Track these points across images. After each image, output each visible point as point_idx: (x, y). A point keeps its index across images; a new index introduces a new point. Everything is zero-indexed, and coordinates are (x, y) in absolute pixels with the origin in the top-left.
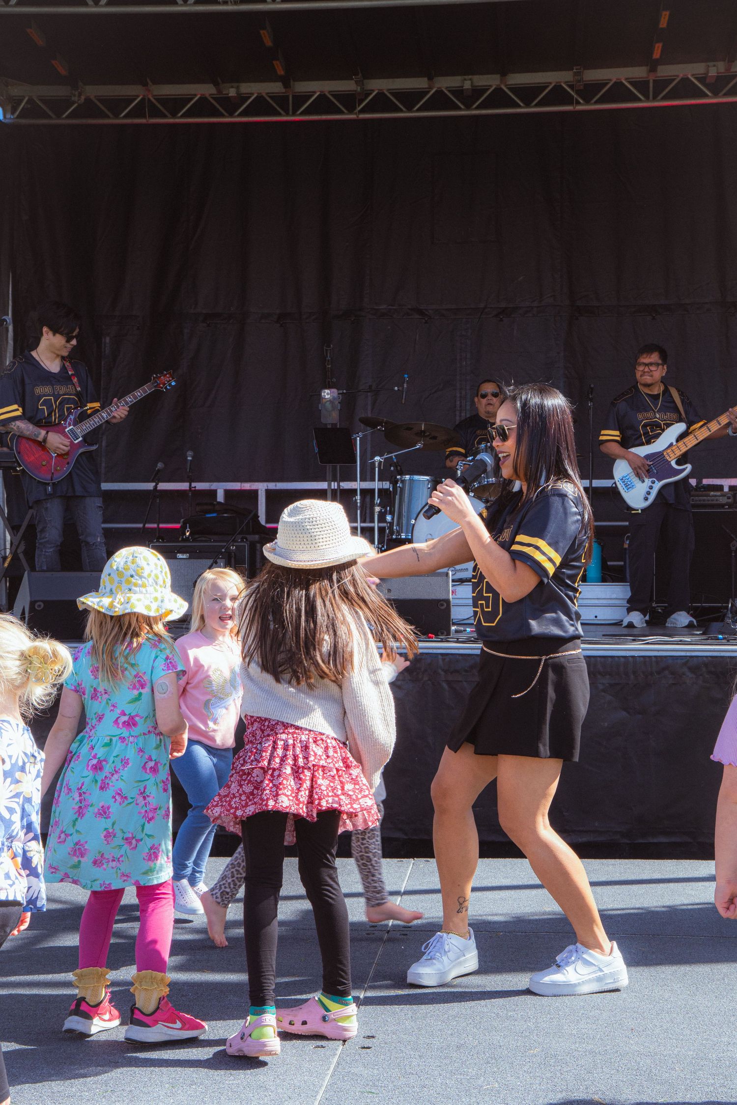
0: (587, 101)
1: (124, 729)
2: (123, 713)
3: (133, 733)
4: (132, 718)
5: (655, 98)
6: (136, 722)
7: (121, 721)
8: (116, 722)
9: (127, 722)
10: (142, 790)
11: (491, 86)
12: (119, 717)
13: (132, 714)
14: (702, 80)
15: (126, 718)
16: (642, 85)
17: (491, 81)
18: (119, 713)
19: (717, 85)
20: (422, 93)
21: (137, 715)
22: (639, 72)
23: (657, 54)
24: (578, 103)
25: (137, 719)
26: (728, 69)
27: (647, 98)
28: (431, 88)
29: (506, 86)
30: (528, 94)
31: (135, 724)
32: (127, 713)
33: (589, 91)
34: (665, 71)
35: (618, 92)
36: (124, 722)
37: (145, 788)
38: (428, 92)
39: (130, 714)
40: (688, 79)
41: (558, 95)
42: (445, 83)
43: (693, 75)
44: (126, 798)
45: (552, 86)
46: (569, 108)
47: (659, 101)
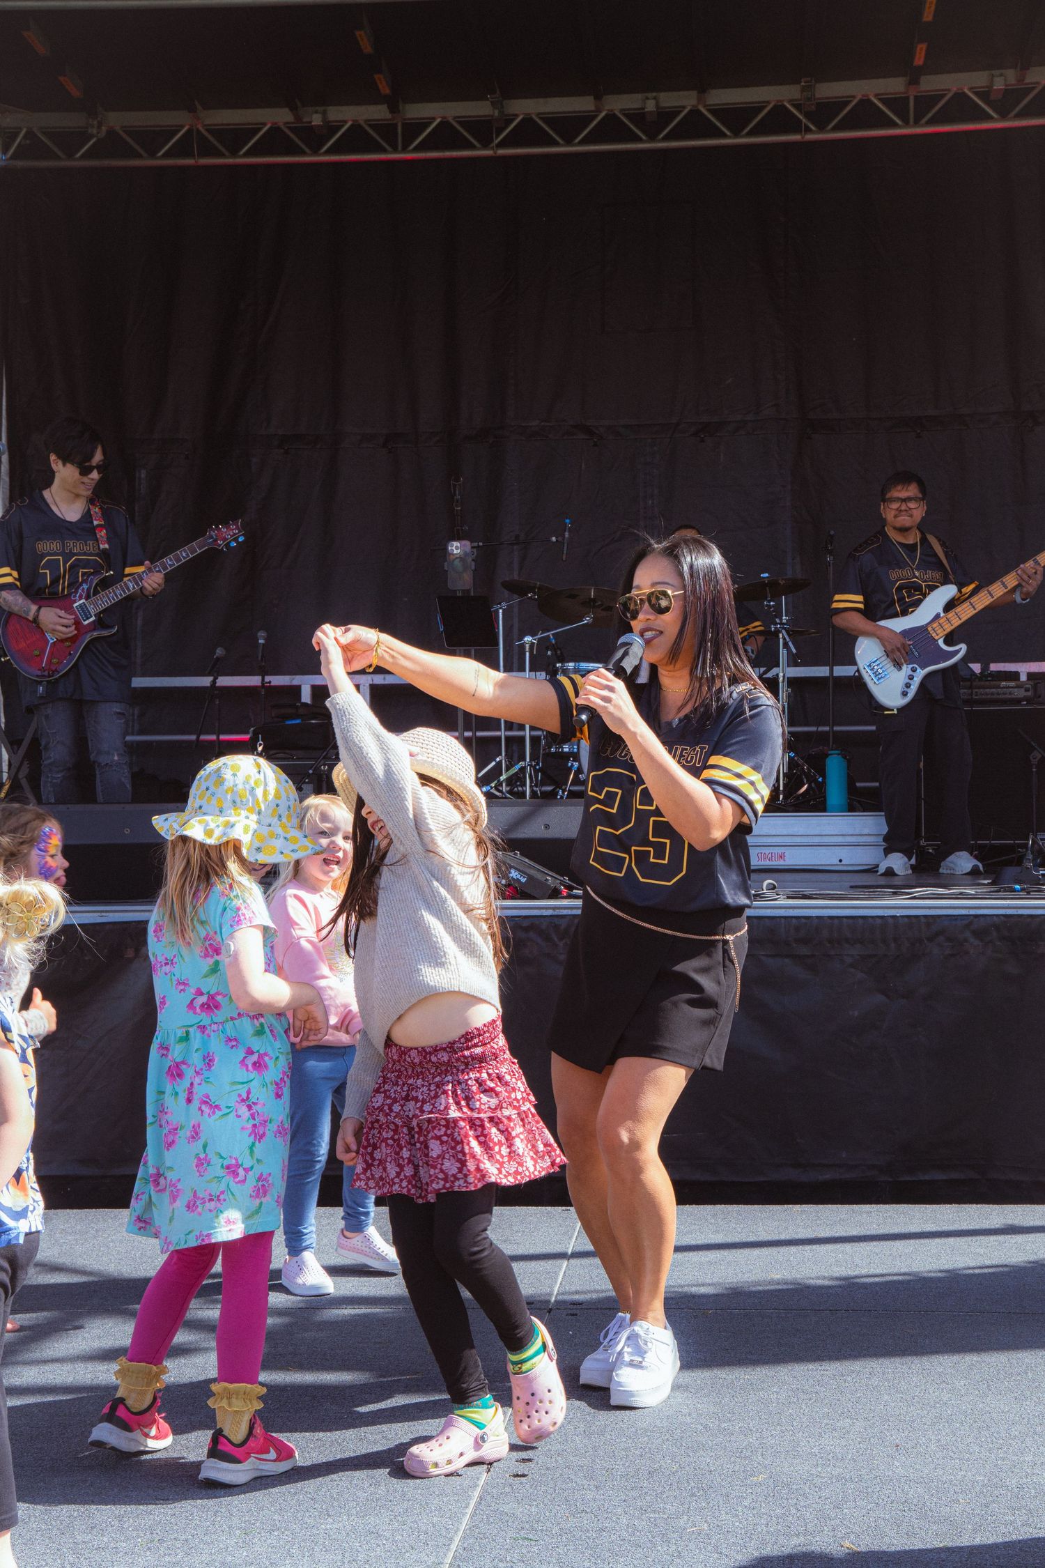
0: (821, 128)
1: (204, 1014)
2: (199, 992)
3: (215, 1019)
4: (212, 997)
5: (917, 122)
6: (218, 1002)
7: (197, 1004)
8: (191, 1006)
9: (206, 1004)
10: (244, 1096)
11: (684, 107)
12: (194, 999)
13: (211, 993)
14: (984, 95)
15: (203, 999)
16: (897, 104)
17: (685, 100)
18: (194, 992)
19: (1005, 103)
20: (585, 119)
21: (218, 993)
22: (895, 85)
23: (919, 60)
24: (808, 130)
25: (219, 998)
26: (1021, 80)
27: (906, 123)
28: (599, 111)
29: (705, 106)
30: (736, 118)
31: (218, 1006)
32: (204, 991)
33: (823, 113)
34: (930, 84)
35: (865, 114)
36: (202, 1005)
37: (249, 1093)
38: (596, 116)
39: (208, 993)
40: (964, 94)
41: (780, 119)
42: (620, 104)
43: (970, 89)
44: (217, 1107)
45: (771, 106)
46: (796, 137)
47: (922, 126)
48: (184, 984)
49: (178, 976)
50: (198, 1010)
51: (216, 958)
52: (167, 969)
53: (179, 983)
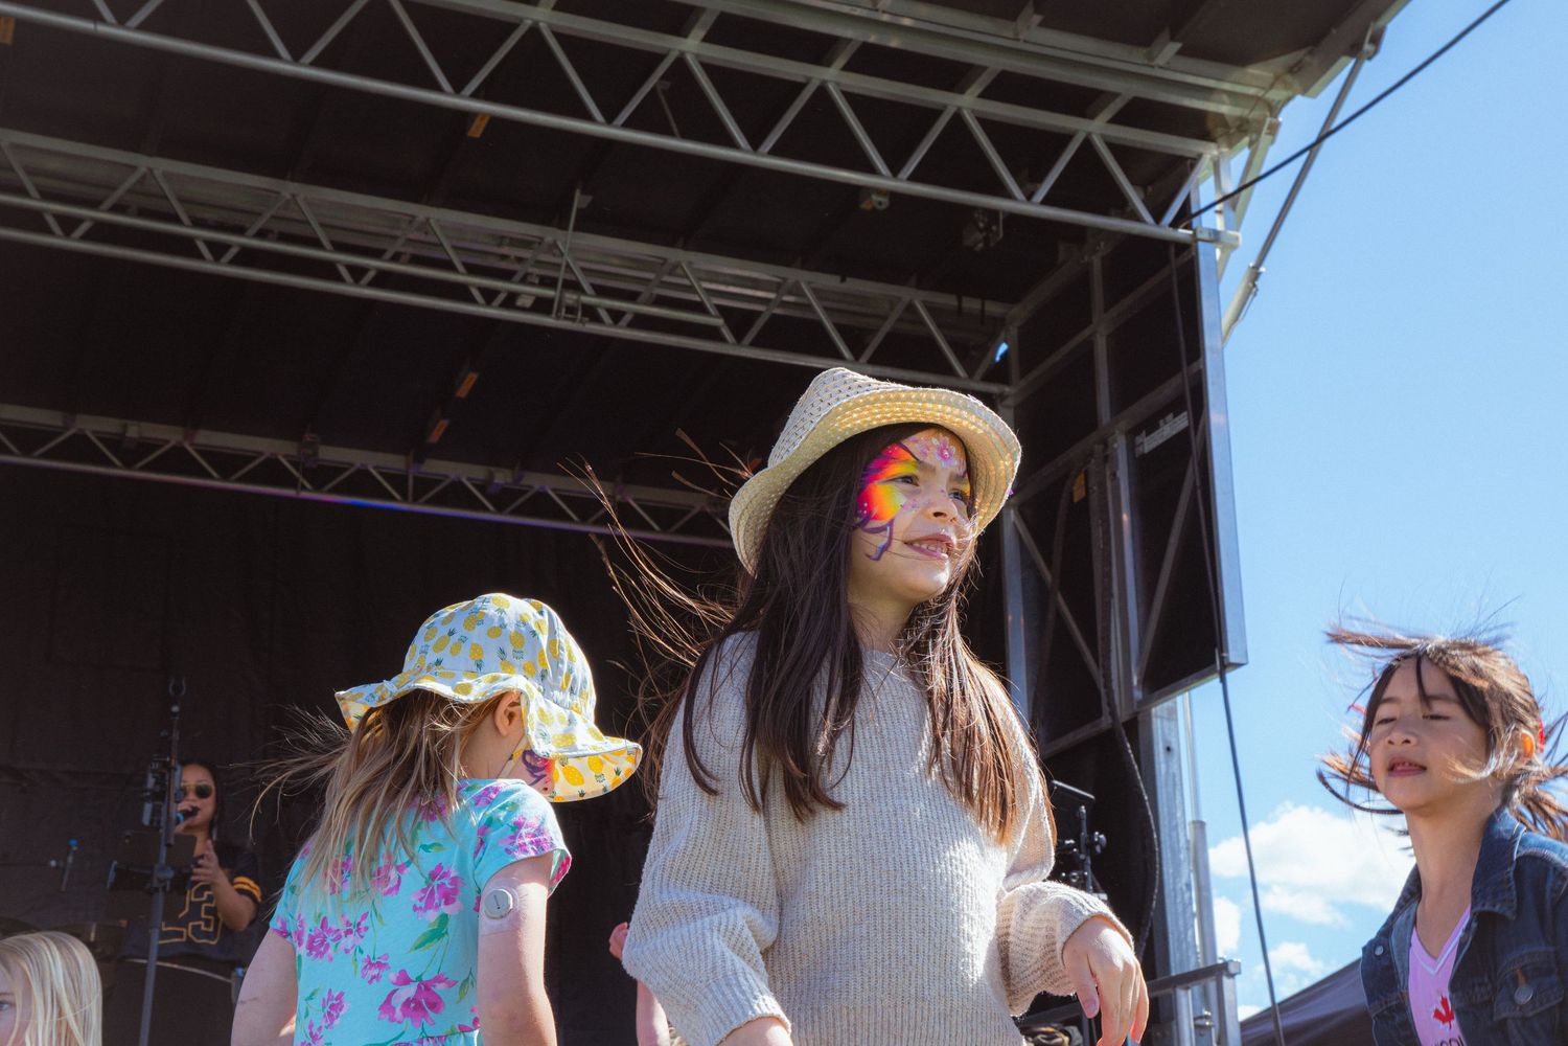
0: (317, 487)
1: (408, 1021)
2: (404, 979)
3: (430, 1031)
4: (425, 987)
5: (415, 500)
6: (439, 997)
7: (397, 1003)
8: (387, 1006)
9: (415, 1000)
11: (167, 442)
12: (394, 992)
13: (424, 978)
14: (482, 488)
15: (409, 991)
16: (398, 480)
17: (169, 435)
18: (394, 979)
19: (502, 499)
20: (50, 434)
21: (439, 979)
22: (395, 462)
24: (304, 488)
25: (439, 989)
26: (517, 481)
27: (405, 498)
28: (66, 428)
29: (192, 444)
30: (227, 463)
31: (436, 1005)
32: (412, 976)
33: (321, 475)
34: (435, 467)
35: (361, 482)
36: (407, 1003)
38: (59, 434)
39: (419, 978)
40: (461, 483)
41: (271, 471)
42: (91, 425)
43: (469, 479)
45: (262, 459)
46: (290, 492)
47: (420, 504)
48: (380, 965)
49: (368, 951)
50: (398, 1014)
51: (444, 909)
52: (348, 941)
53: (370, 964)
